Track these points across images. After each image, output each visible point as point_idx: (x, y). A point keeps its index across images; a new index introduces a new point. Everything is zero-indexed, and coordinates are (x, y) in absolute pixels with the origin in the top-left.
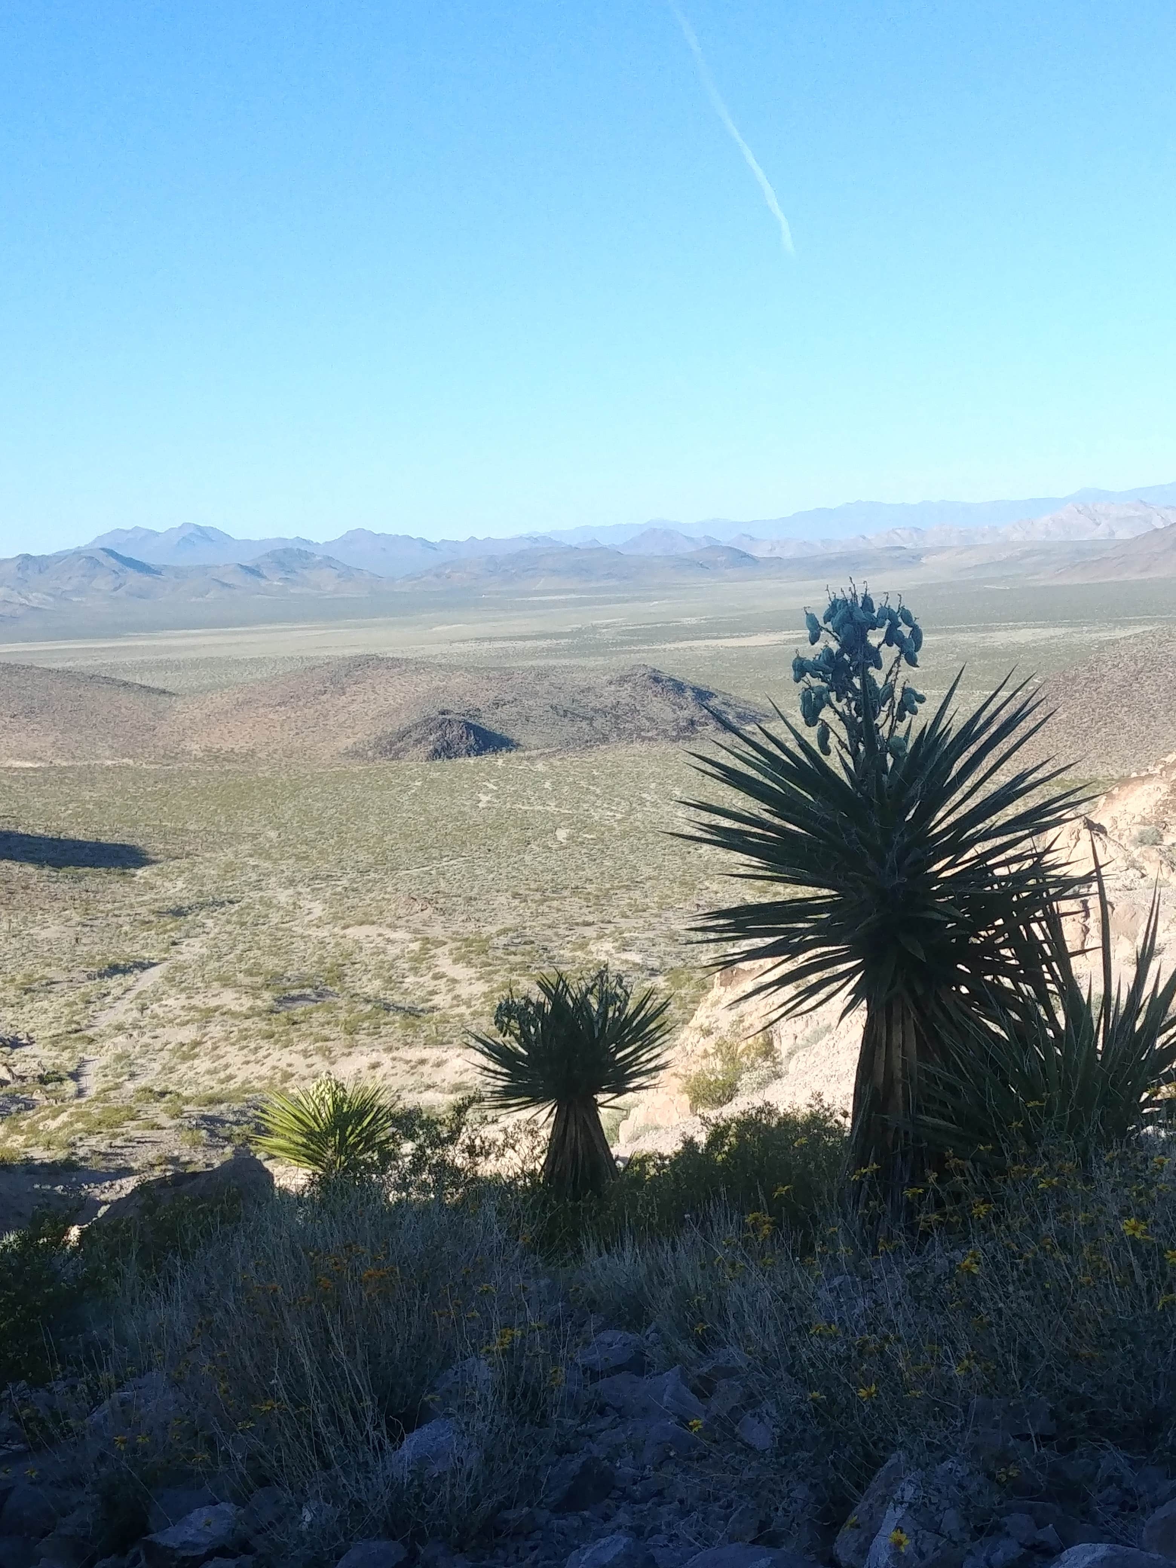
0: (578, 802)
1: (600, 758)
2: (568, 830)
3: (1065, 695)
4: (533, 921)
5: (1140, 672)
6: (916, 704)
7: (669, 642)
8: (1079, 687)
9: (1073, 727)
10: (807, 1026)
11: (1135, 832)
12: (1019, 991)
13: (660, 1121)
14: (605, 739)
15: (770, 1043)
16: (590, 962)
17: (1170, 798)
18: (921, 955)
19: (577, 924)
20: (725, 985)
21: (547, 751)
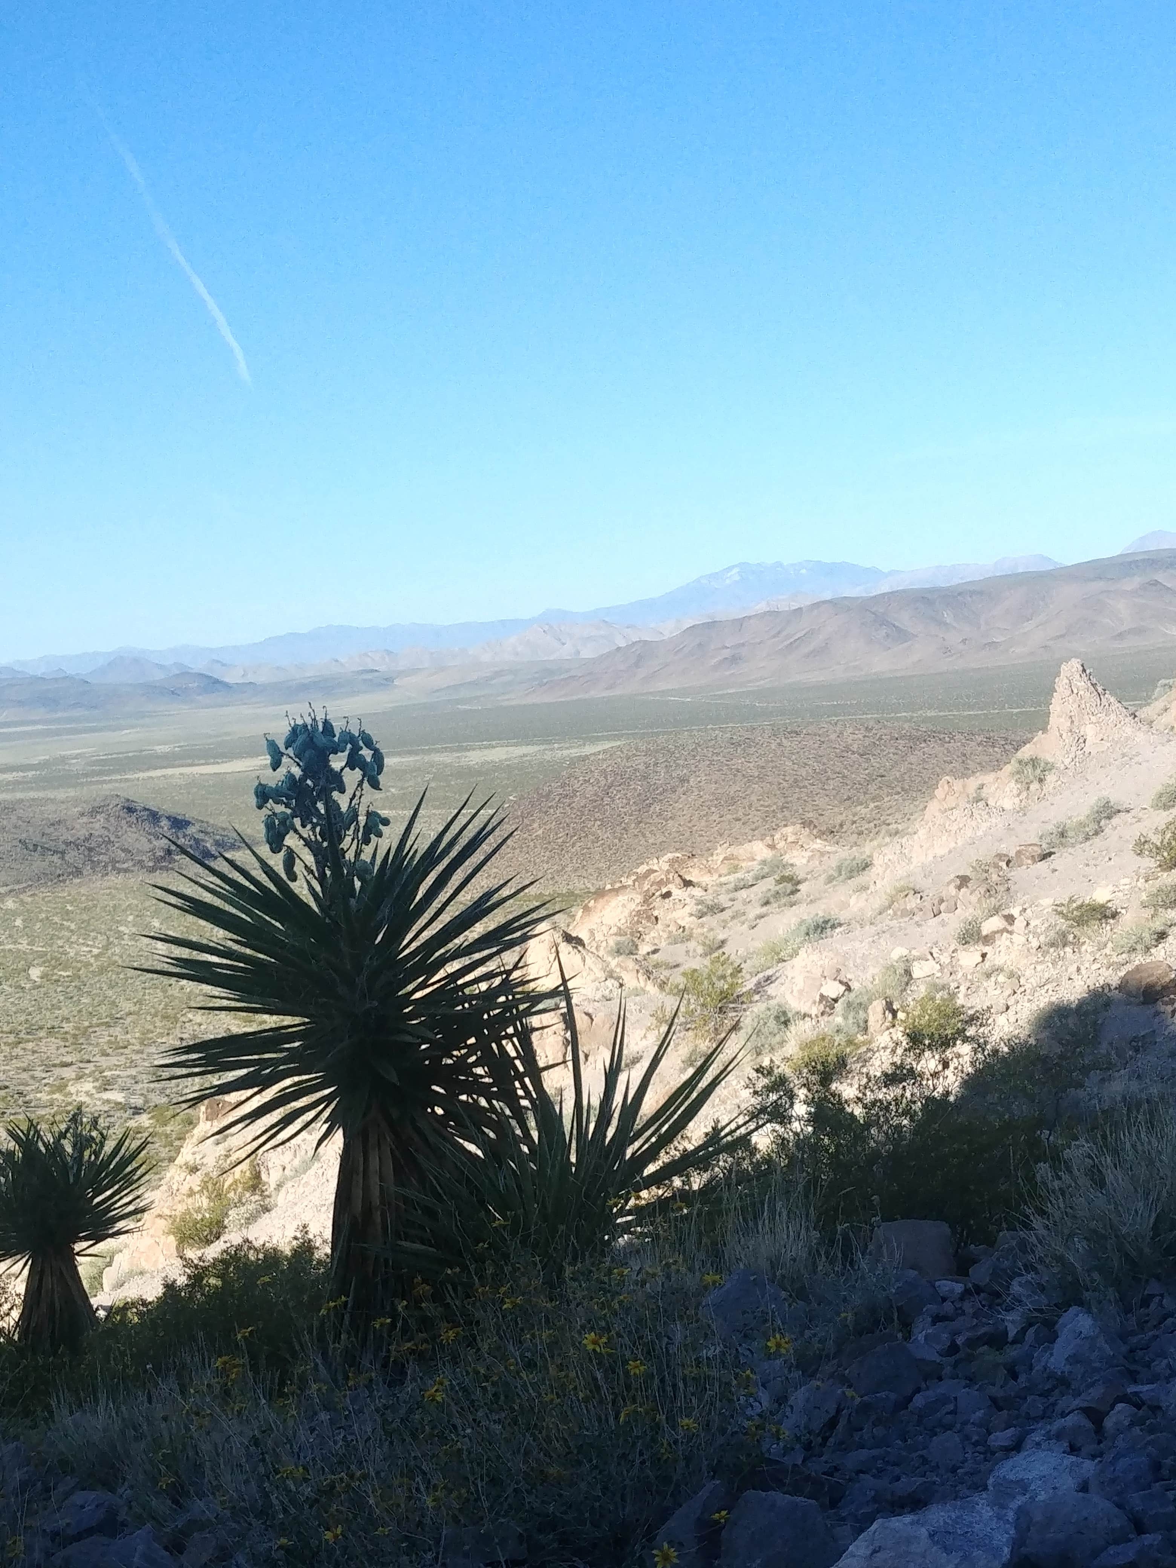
0: (51, 939)
1: (73, 892)
2: (42, 969)
3: (540, 811)
4: (7, 1065)
5: (610, 787)
6: (381, 827)
7: (143, 771)
8: (553, 803)
9: (550, 843)
10: (295, 1156)
11: (612, 942)
12: (492, 1108)
13: (145, 1265)
14: (78, 872)
15: (257, 1176)
16: (70, 1104)
17: (643, 908)
18: (394, 1078)
19: (54, 1066)
20: (212, 1120)
21: (17, 887)
